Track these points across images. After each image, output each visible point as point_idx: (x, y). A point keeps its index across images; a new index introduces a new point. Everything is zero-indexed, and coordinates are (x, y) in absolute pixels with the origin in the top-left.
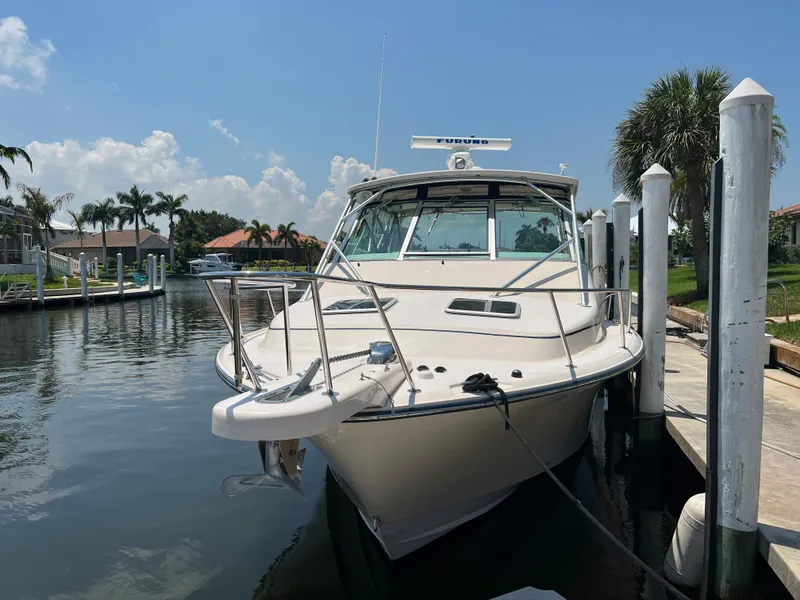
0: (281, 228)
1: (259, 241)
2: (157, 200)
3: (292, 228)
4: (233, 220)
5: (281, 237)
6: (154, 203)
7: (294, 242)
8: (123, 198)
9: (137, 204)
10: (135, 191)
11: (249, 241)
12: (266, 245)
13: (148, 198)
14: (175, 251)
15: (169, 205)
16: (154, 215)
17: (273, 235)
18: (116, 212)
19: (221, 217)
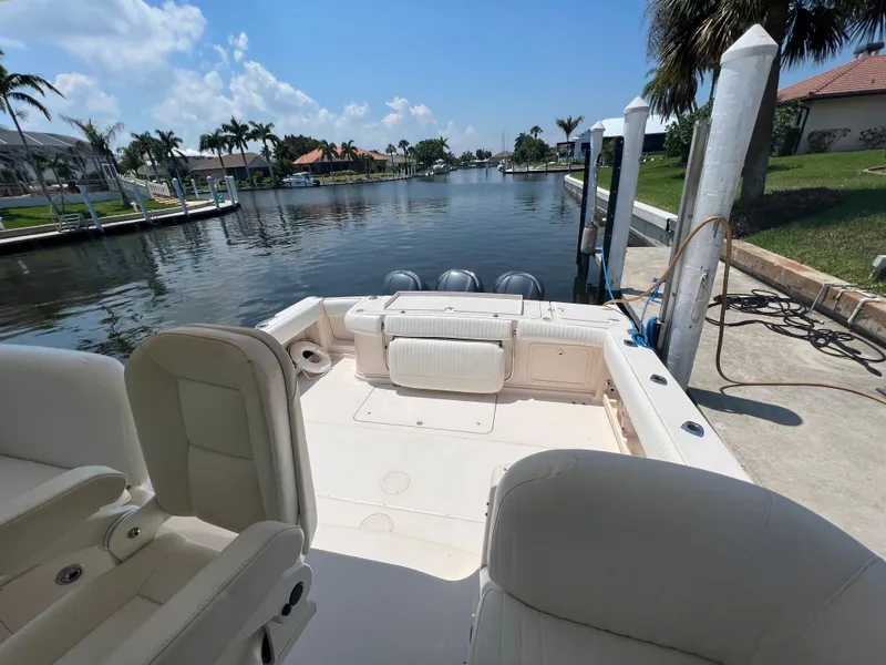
0: (344, 144)
1: (330, 157)
2: (251, 128)
3: (352, 145)
4: (315, 141)
5: (345, 152)
6: (250, 131)
7: (354, 155)
8: (226, 128)
9: (238, 133)
10: (234, 122)
11: (323, 156)
12: (335, 160)
13: (245, 127)
14: (273, 168)
15: (262, 132)
16: (252, 140)
17: (339, 151)
18: (225, 140)
19: (306, 139)
